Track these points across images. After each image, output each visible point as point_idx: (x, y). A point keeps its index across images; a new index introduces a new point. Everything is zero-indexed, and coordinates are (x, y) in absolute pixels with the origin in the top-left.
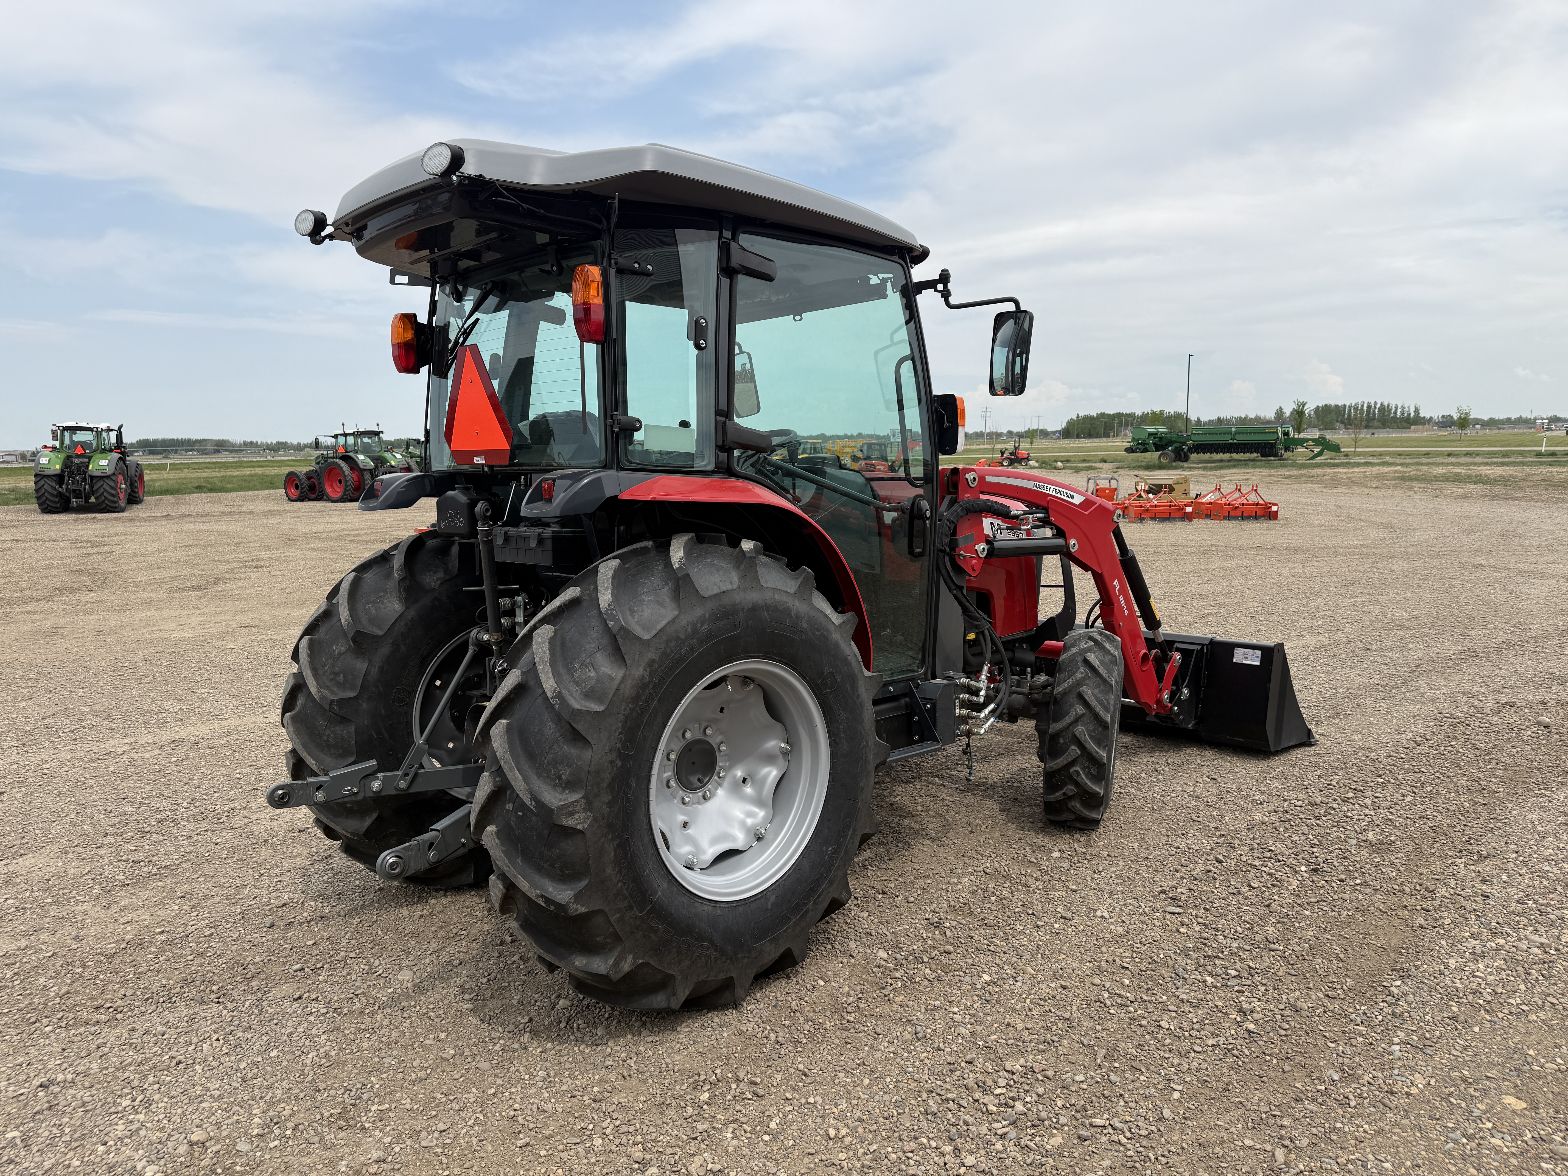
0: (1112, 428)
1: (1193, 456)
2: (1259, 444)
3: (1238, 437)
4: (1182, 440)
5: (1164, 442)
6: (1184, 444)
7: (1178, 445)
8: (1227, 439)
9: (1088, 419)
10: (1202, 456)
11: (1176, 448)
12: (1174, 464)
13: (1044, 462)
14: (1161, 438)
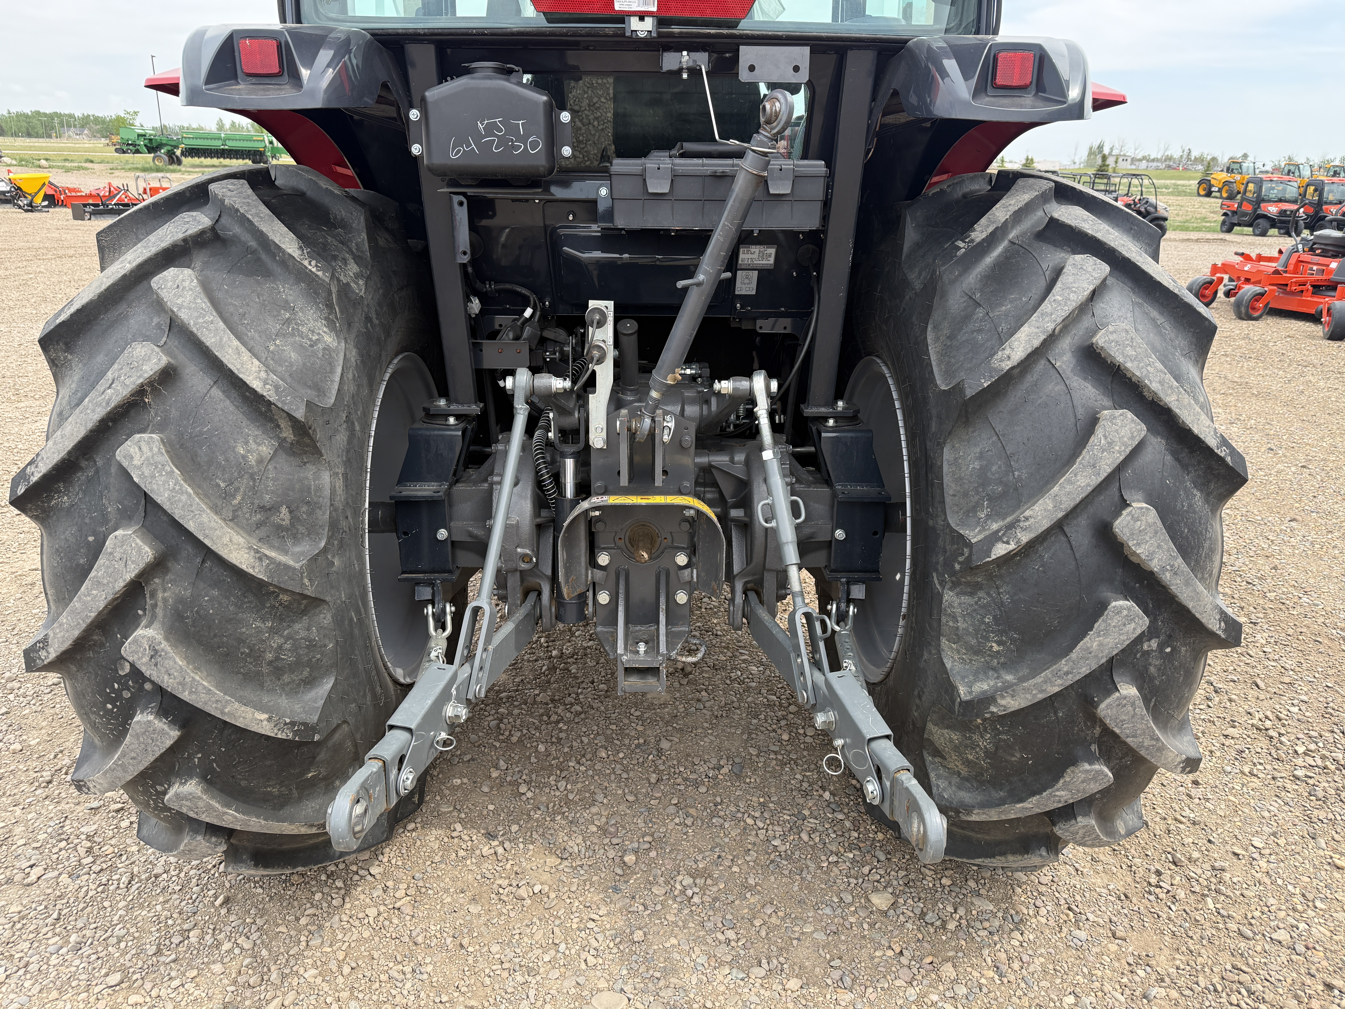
0: (53, 128)
1: (186, 161)
2: (249, 151)
3: (228, 143)
4: (173, 143)
5: (154, 145)
6: (177, 147)
7: (169, 148)
8: (218, 144)
9: (21, 116)
10: (196, 160)
11: (169, 151)
12: (171, 167)
13: (21, 160)
14: (151, 140)
